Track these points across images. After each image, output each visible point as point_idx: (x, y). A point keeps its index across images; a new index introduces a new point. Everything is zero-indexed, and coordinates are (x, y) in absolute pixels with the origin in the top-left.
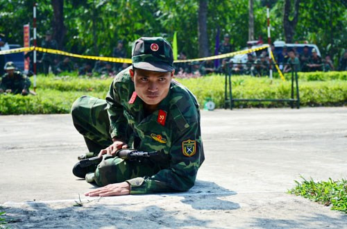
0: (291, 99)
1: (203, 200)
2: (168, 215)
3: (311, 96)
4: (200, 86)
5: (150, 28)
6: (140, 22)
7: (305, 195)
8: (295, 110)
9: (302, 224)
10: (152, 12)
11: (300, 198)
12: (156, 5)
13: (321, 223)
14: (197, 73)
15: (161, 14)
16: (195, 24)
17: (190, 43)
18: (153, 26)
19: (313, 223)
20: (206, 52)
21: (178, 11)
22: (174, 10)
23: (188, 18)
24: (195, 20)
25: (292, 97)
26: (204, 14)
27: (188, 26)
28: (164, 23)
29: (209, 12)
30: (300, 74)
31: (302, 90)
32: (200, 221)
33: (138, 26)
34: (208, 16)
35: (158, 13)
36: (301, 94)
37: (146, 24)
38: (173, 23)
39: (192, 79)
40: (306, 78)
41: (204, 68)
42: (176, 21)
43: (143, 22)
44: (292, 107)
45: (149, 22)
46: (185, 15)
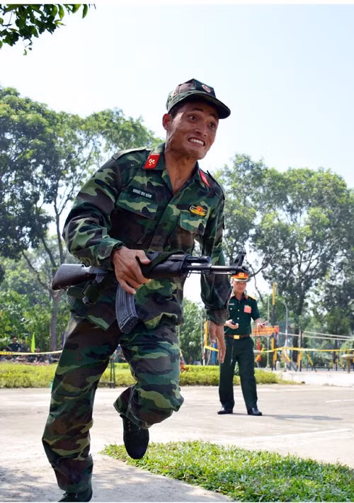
0: (110, 382)
1: (38, 460)
2: (10, 474)
3: (123, 380)
4: (48, 371)
5: (16, 329)
6: (9, 325)
7: (110, 455)
8: (112, 389)
9: (105, 476)
10: (18, 318)
11: (107, 457)
12: (21, 314)
13: (118, 474)
14: (47, 361)
15: (24, 320)
16: (48, 327)
17: (44, 341)
18: (18, 328)
19: (113, 475)
20: (55, 347)
21: (37, 319)
22: (34, 318)
23: (43, 324)
24: (48, 326)
25: (111, 380)
26: (55, 322)
27: (43, 329)
28: (26, 326)
29: (58, 320)
30: (117, 364)
31: (118, 376)
32: (33, 477)
33: (8, 328)
34: (57, 323)
35: (23, 319)
36: (117, 379)
37: (14, 326)
38: (33, 327)
39: (43, 366)
40: (121, 367)
41: (52, 359)
42: (35, 326)
43: (11, 325)
44: (111, 387)
45: (16, 325)
46: (41, 322)
